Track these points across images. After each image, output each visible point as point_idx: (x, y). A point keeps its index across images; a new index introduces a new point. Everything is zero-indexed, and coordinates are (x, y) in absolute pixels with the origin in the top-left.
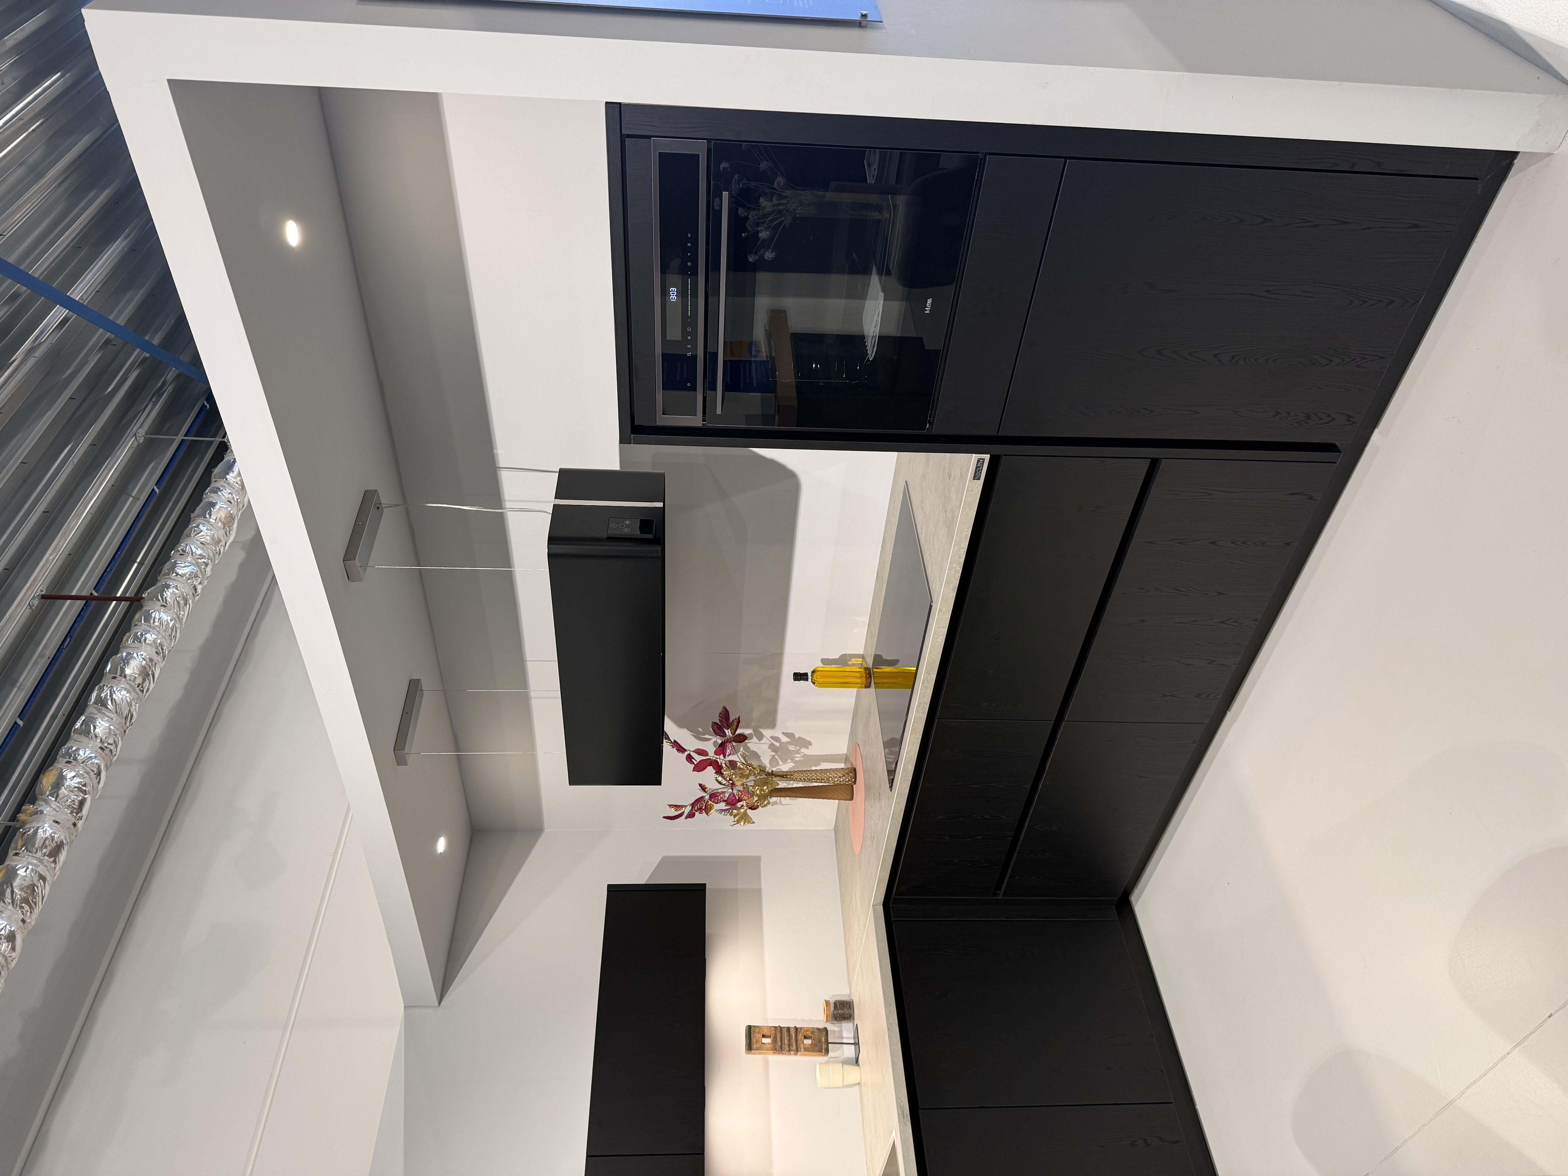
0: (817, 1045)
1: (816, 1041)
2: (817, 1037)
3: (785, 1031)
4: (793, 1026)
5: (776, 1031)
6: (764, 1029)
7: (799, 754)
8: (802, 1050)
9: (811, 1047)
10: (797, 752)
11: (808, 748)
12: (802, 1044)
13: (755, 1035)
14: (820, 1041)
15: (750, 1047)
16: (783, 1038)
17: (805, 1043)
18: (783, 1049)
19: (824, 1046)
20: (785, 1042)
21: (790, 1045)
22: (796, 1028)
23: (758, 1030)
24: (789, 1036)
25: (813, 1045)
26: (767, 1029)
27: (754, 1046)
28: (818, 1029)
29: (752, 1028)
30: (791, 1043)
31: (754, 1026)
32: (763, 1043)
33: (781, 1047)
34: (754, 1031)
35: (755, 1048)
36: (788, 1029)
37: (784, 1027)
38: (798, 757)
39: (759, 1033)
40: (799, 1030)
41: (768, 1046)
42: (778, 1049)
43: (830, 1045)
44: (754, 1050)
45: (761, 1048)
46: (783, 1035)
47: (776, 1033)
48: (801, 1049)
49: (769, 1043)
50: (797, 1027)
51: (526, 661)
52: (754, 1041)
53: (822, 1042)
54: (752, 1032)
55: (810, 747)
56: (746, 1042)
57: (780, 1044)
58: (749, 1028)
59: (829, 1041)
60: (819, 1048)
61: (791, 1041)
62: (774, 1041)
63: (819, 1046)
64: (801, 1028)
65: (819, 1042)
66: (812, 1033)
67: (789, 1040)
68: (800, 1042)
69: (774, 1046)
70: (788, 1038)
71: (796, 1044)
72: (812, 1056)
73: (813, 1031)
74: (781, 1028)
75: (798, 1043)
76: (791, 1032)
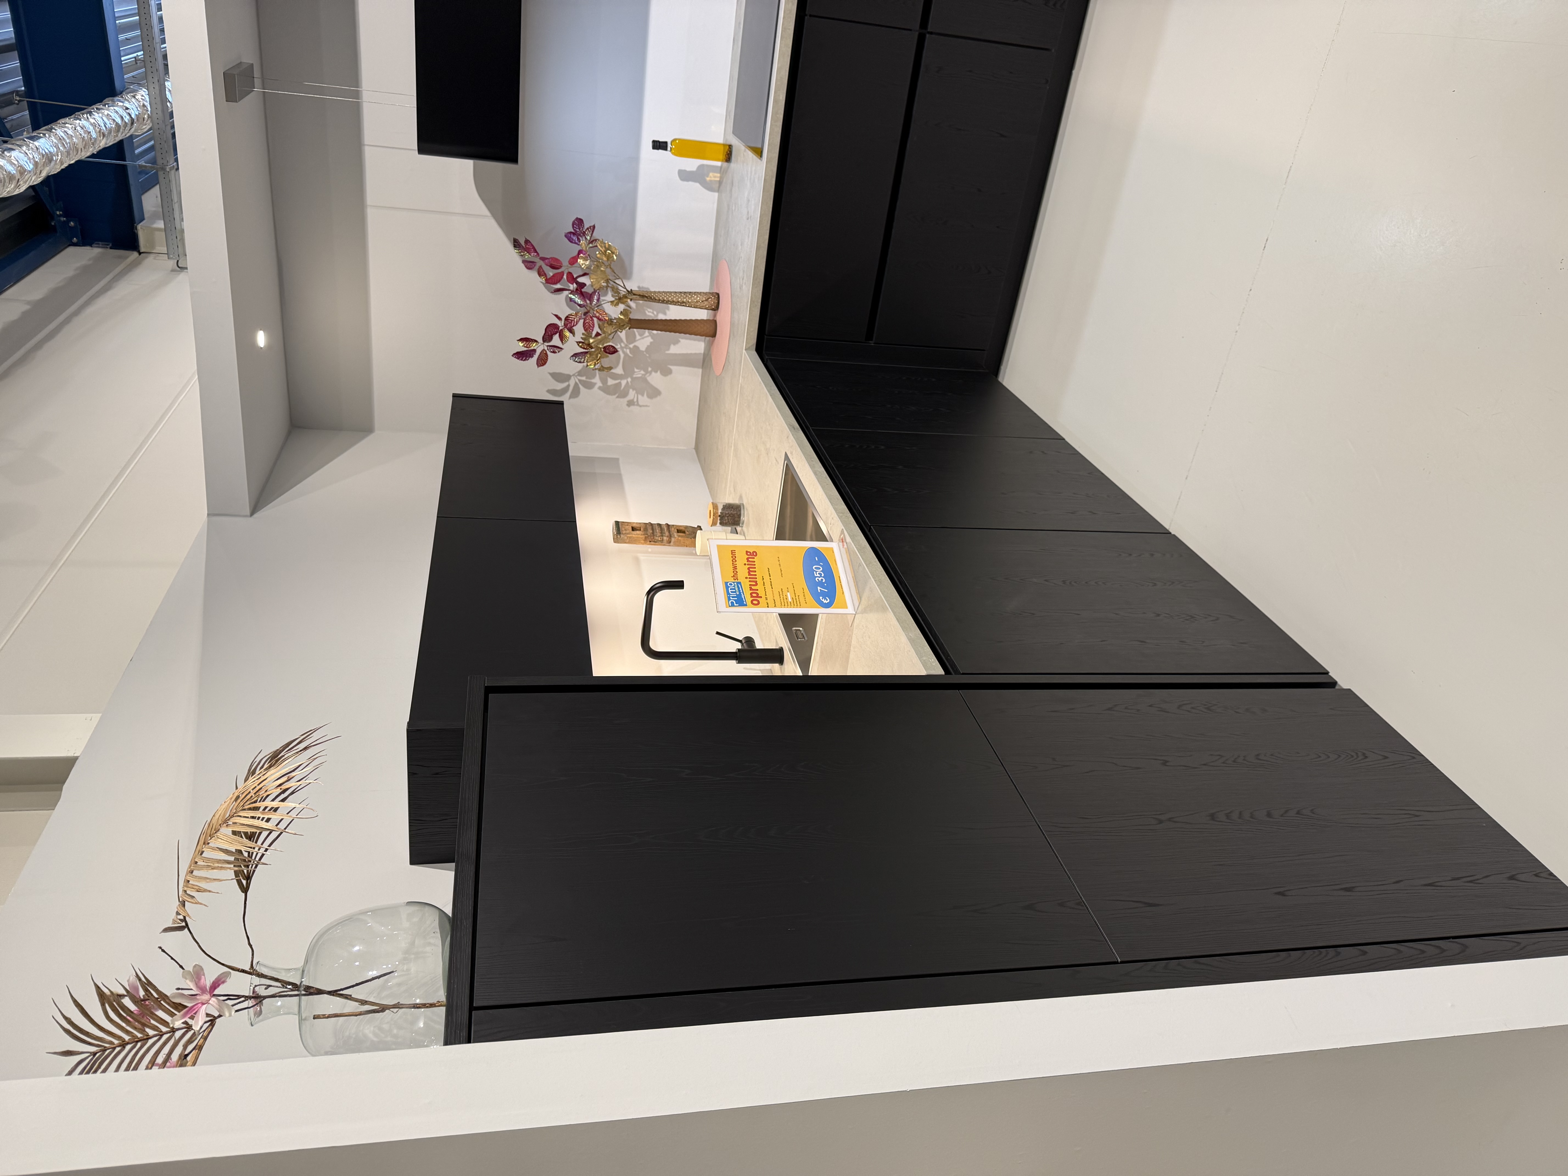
2: (691, 532)
6: (634, 524)
12: (675, 534)
15: (619, 538)
17: (678, 535)
18: (655, 535)
20: (656, 530)
21: (662, 533)
23: (627, 524)
25: (687, 536)
26: (637, 524)
27: (623, 538)
28: (692, 527)
29: (621, 523)
32: (632, 536)
33: (653, 533)
36: (659, 525)
37: (655, 524)
40: (671, 526)
42: (649, 540)
45: (632, 539)
46: (654, 527)
47: (646, 527)
48: (674, 538)
49: (638, 536)
50: (669, 524)
51: (364, 145)
52: (623, 532)
56: (615, 535)
62: (645, 531)
66: (686, 529)
67: (661, 530)
69: (645, 536)
72: (687, 546)
73: (686, 527)
74: (651, 524)
75: (671, 532)
76: (663, 526)
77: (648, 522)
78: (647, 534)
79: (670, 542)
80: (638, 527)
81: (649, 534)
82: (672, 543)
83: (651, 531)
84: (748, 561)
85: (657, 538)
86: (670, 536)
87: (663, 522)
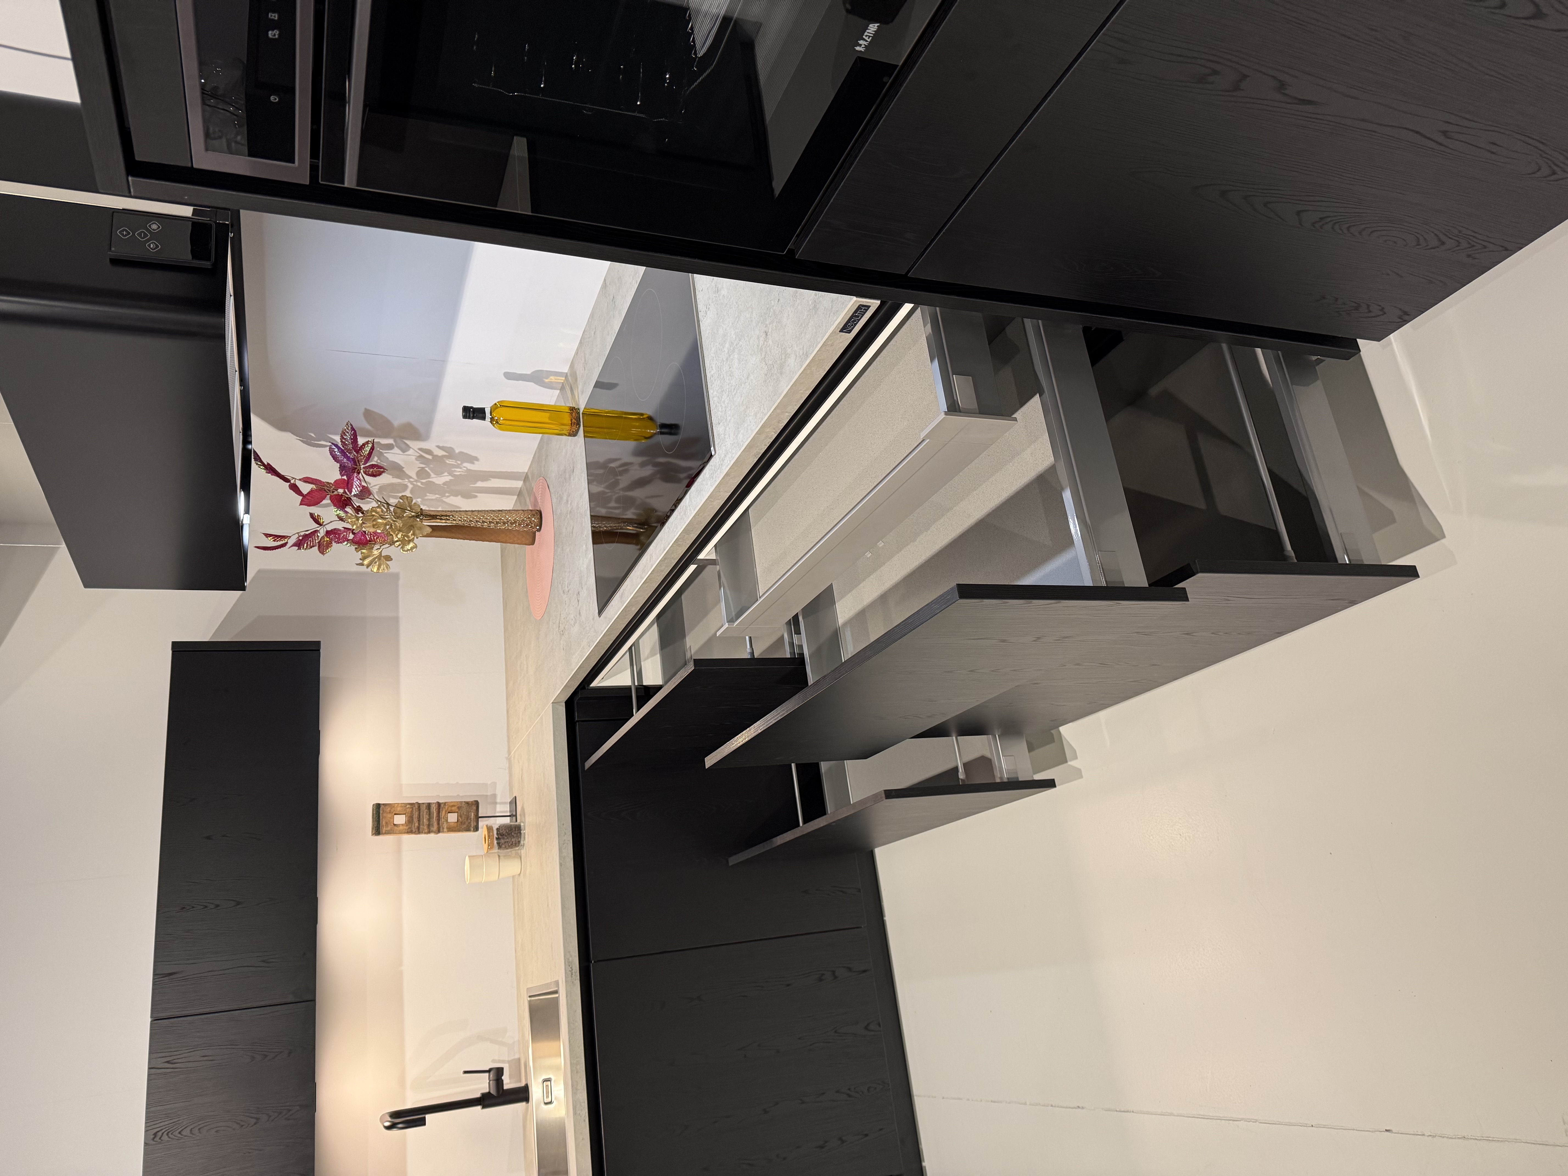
0: (465, 823)
1: (463, 818)
2: (465, 813)
3: (423, 808)
4: (435, 802)
5: (412, 808)
6: (397, 807)
7: (461, 468)
8: (445, 830)
9: (457, 826)
10: (458, 466)
11: (473, 463)
12: (445, 823)
13: (385, 815)
14: (468, 817)
15: (377, 830)
16: (421, 817)
17: (449, 821)
18: (421, 830)
19: (473, 824)
20: (423, 822)
21: (429, 826)
22: (439, 804)
23: (389, 809)
24: (430, 814)
25: (459, 823)
26: (401, 807)
27: (384, 829)
28: (467, 803)
29: (382, 807)
30: (431, 823)
31: (383, 804)
32: (395, 825)
33: (418, 828)
34: (383, 811)
35: (384, 832)
36: (429, 805)
37: (424, 803)
38: (458, 472)
39: (390, 813)
40: (442, 805)
41: (401, 827)
42: (414, 830)
43: (480, 819)
44: (383, 834)
45: (394, 830)
46: (421, 813)
47: (412, 811)
48: (443, 828)
49: (402, 824)
50: (440, 802)
52: (384, 823)
53: (471, 819)
54: (381, 812)
55: (476, 462)
56: (373, 825)
57: (417, 824)
58: (378, 807)
59: (480, 815)
60: (467, 826)
61: (432, 820)
62: (410, 821)
63: (467, 823)
64: (445, 803)
65: (467, 820)
66: (459, 808)
67: (429, 820)
68: (443, 820)
69: (409, 828)
70: (427, 817)
71: (438, 824)
74: (419, 806)
75: (440, 822)
76: (432, 808)
77: (415, 802)
80: (402, 812)
85: (424, 827)
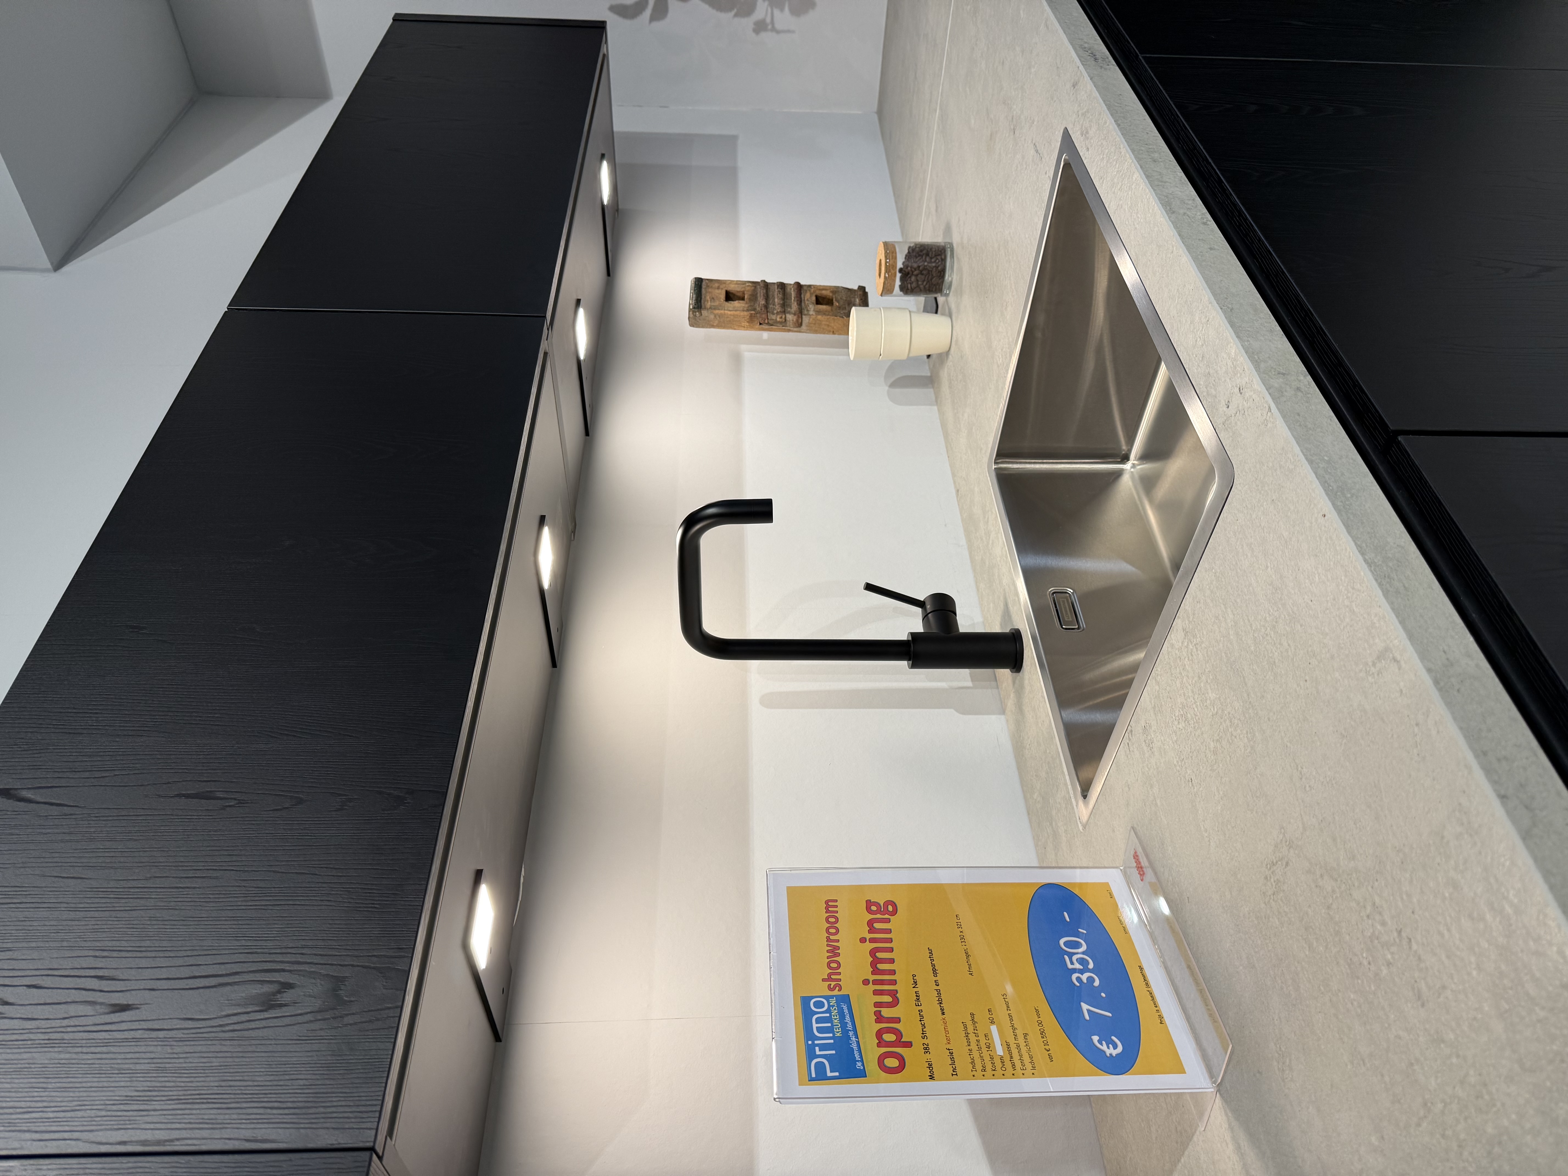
1: (841, 304)
3: (774, 288)
4: (792, 283)
5: (755, 287)
6: (730, 283)
8: (811, 314)
12: (811, 307)
13: (710, 290)
14: (850, 303)
16: (770, 302)
17: (817, 307)
18: (770, 311)
20: (774, 300)
21: (785, 305)
22: (799, 286)
23: (716, 284)
24: (784, 296)
25: (834, 310)
26: (737, 285)
27: (708, 304)
28: (846, 288)
29: (705, 282)
30: (787, 304)
31: (710, 280)
33: (766, 307)
34: (707, 285)
35: (709, 307)
36: (782, 286)
37: (774, 285)
39: (718, 288)
40: (805, 289)
42: (759, 311)
44: (705, 308)
46: (771, 297)
47: (755, 293)
48: (808, 312)
49: (738, 311)
50: (802, 283)
52: (708, 298)
54: (705, 287)
56: (691, 302)
58: (699, 284)
61: (787, 299)
62: (752, 302)
64: (810, 286)
65: (848, 305)
66: (833, 294)
67: (784, 300)
68: (807, 303)
70: (781, 297)
71: (799, 304)
72: (833, 333)
73: (836, 290)
74: (766, 285)
75: (803, 304)
76: (789, 289)
77: (759, 281)
78: (754, 310)
79: (800, 325)
80: (738, 292)
81: (758, 309)
82: (804, 327)
83: (763, 302)
84: (872, 930)
85: (774, 317)
86: (800, 312)
87: (789, 280)
